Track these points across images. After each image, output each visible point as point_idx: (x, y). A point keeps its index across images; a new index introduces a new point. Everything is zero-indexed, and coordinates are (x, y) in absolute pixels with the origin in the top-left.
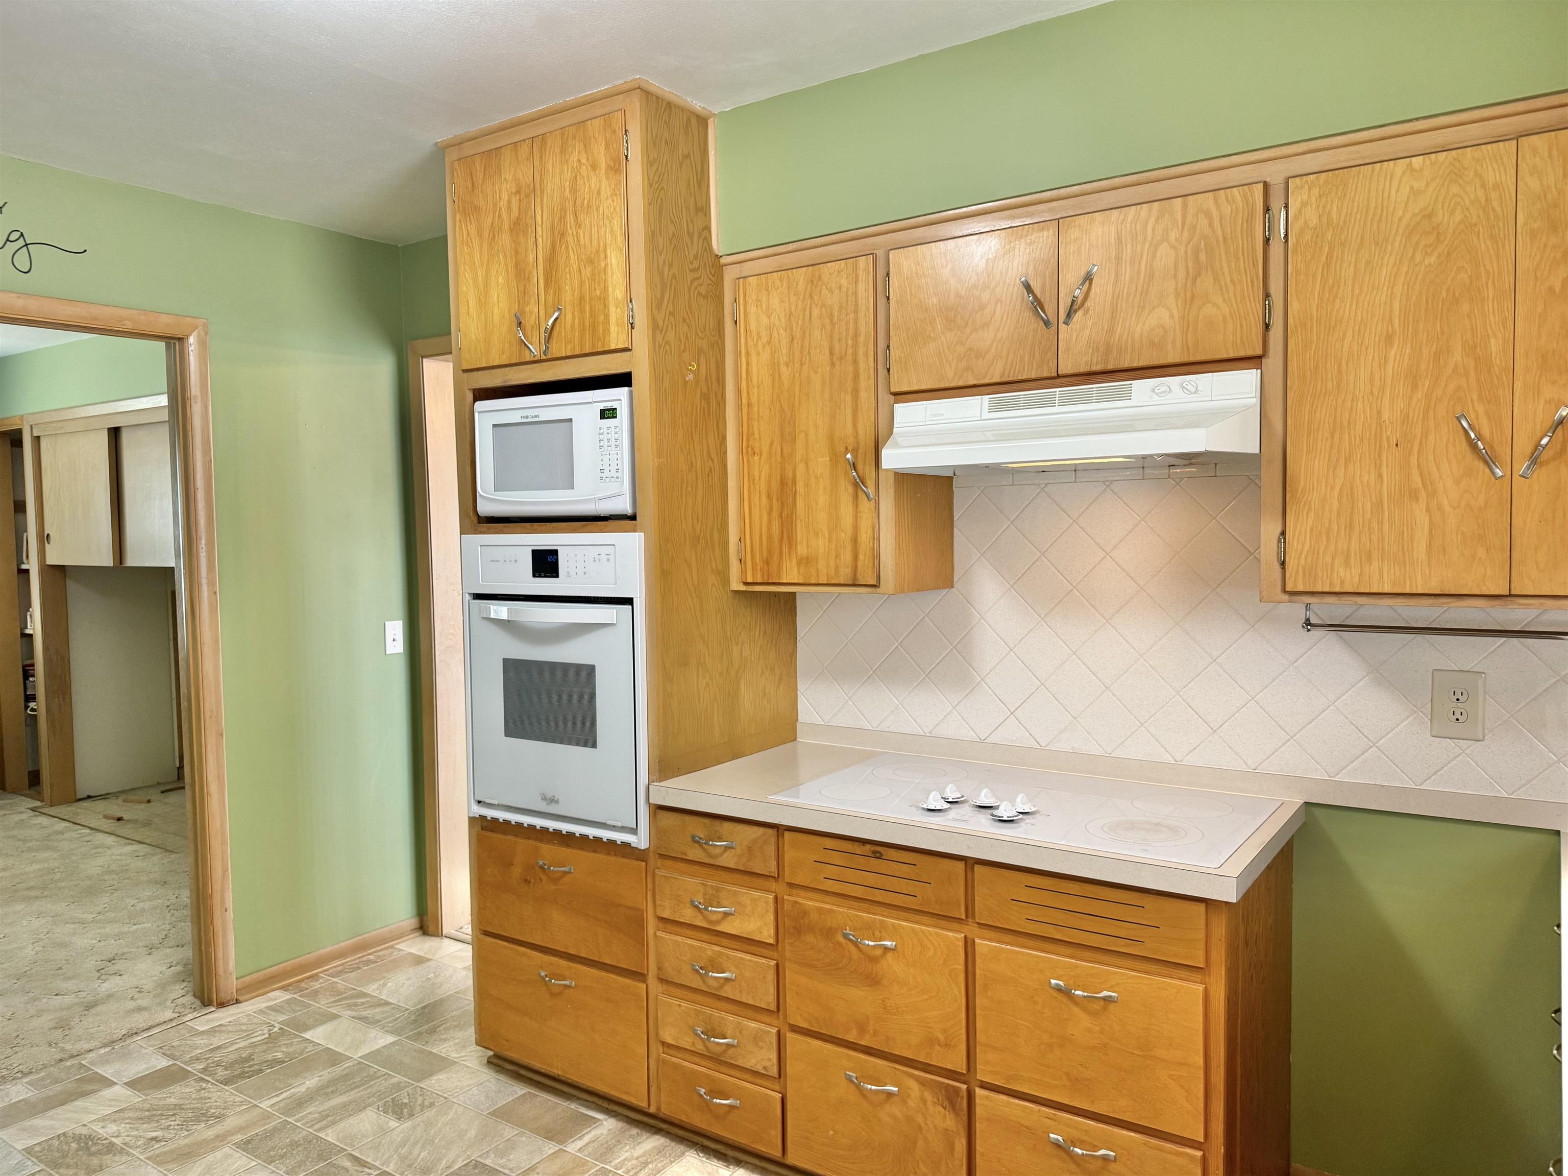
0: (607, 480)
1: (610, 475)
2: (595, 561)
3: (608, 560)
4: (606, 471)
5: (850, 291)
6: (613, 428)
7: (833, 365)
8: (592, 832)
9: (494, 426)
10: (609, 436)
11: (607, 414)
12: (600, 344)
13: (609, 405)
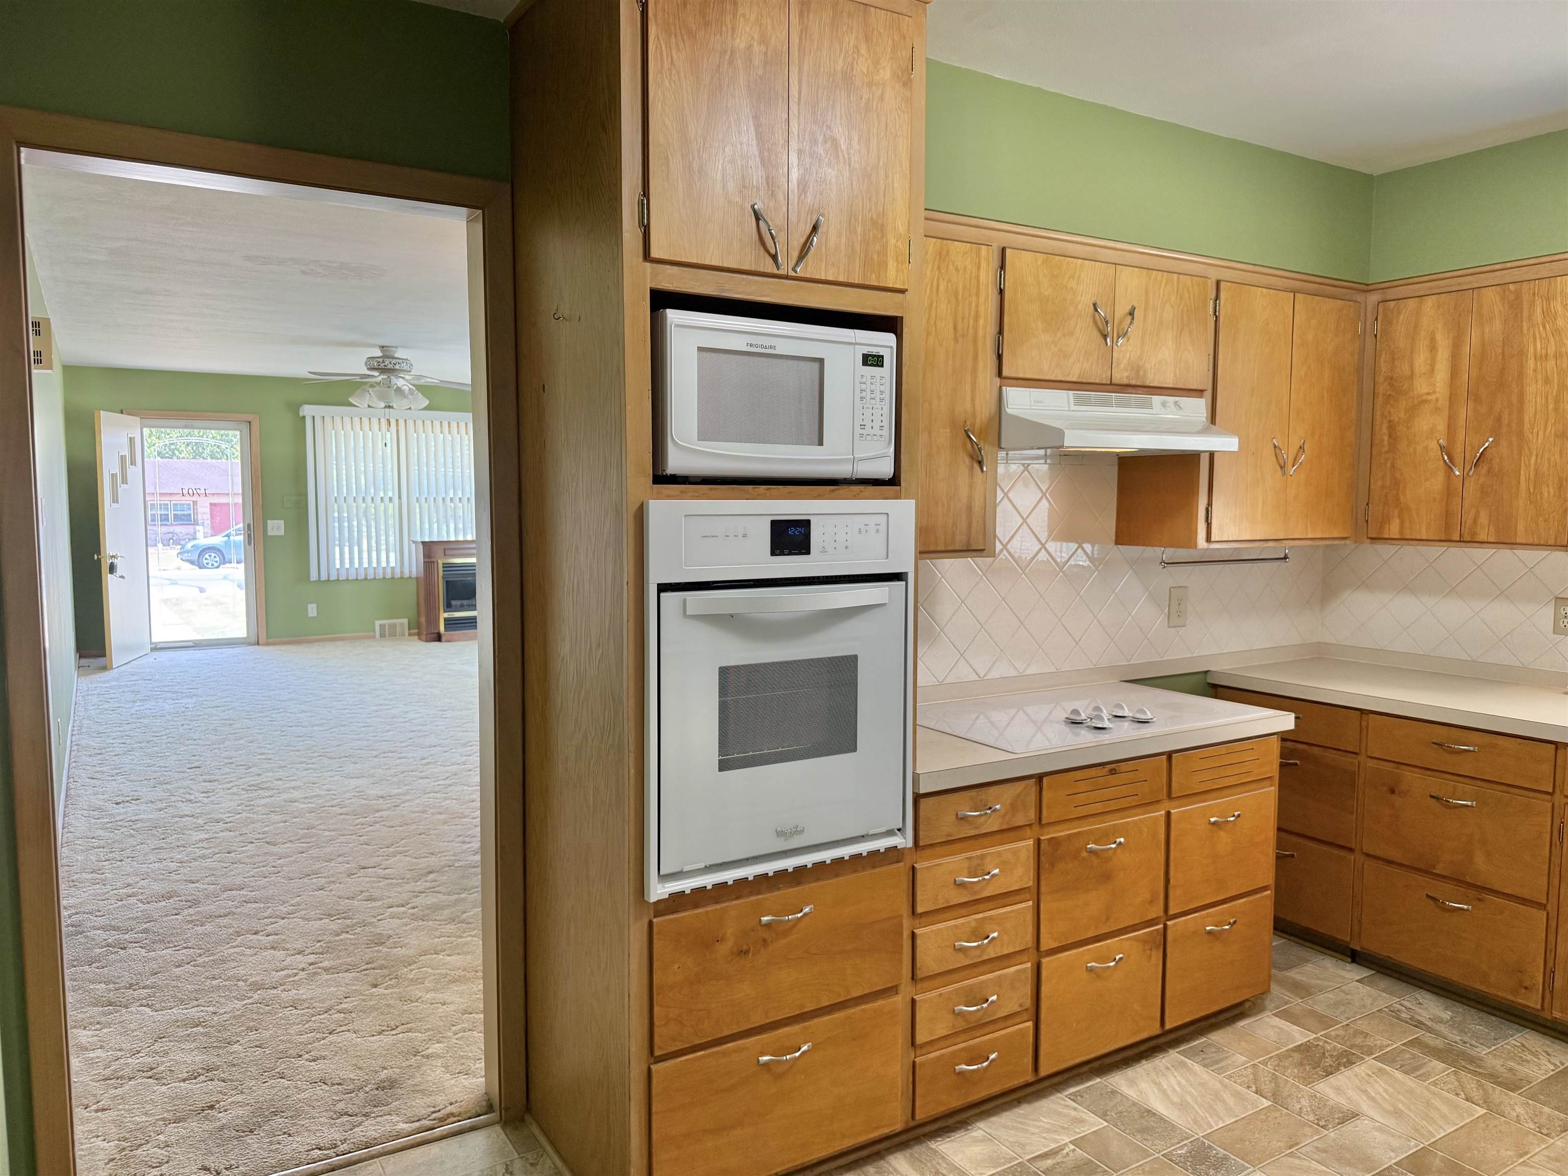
0: (869, 438)
1: (872, 432)
2: (860, 532)
3: (877, 531)
4: (868, 427)
5: (973, 274)
6: (879, 378)
7: (956, 340)
8: (845, 852)
9: (700, 349)
10: (873, 387)
11: (872, 360)
12: (874, 276)
13: (874, 351)
